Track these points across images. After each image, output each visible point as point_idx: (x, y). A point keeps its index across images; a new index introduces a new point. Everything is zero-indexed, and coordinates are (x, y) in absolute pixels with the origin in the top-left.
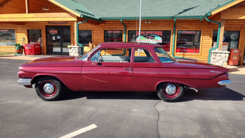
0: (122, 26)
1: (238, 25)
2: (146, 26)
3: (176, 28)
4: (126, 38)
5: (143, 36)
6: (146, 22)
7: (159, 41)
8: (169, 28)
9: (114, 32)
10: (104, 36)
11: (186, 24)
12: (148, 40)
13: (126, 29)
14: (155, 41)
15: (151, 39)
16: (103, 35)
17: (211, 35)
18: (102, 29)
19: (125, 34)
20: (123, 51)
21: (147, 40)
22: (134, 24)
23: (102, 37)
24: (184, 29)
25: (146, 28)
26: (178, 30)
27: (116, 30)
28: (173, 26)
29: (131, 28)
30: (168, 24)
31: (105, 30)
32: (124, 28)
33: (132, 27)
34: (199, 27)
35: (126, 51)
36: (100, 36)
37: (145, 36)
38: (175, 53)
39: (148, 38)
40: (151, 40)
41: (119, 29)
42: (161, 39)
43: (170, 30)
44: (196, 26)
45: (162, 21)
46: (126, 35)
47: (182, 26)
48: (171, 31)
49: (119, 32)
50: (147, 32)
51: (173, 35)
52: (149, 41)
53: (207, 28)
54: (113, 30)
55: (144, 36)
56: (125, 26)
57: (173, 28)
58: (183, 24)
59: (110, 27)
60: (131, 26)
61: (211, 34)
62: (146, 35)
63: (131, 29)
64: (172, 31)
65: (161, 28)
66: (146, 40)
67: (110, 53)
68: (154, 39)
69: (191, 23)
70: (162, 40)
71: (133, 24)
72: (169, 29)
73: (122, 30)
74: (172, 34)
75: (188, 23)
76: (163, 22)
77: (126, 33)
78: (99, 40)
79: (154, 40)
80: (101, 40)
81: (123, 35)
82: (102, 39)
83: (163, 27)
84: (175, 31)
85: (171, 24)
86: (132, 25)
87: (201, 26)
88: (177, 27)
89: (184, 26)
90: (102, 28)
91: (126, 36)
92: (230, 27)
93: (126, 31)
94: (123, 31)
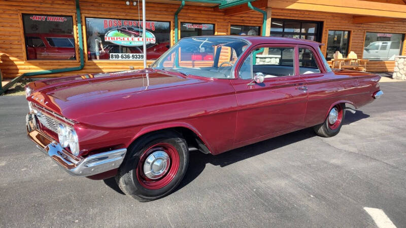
0: (70, 7)
1: (258, 18)
2: (121, 10)
3: (178, 17)
4: (82, 34)
5: (118, 30)
6: (128, 3)
7: (150, 40)
8: (167, 16)
9: (51, 19)
10: (22, 28)
11: (195, 12)
12: (130, 38)
13: (81, 14)
14: (143, 39)
15: (136, 36)
16: (21, 24)
17: (227, 31)
18: (17, 11)
19: (79, 25)
20: (78, 60)
21: (128, 39)
22: (97, 5)
23: (18, 30)
24: (189, 20)
25: (124, 14)
26: (182, 21)
27: (54, 14)
28: (172, 13)
29: (92, 12)
30: (165, 9)
31: (22, 14)
32: (75, 11)
33: (94, 10)
34: (212, 18)
35: (85, 62)
36: (11, 26)
37: (123, 31)
38: (179, 62)
39: (130, 34)
40: (136, 39)
41: (64, 14)
42: (154, 36)
43: (169, 20)
44: (207, 16)
45: (155, 3)
46: (82, 26)
47: (187, 14)
48: (170, 22)
49: (61, 20)
50: (127, 23)
51: (174, 30)
52: (132, 39)
53: (222, 21)
54: (47, 15)
55: (121, 31)
56: (78, 7)
57: (173, 17)
58: (189, 11)
59: (39, 7)
60: (91, 8)
61: (227, 29)
62: (125, 29)
63: (93, 14)
64: (172, 22)
65: (153, 15)
66: (126, 39)
67: (46, 67)
68: (141, 36)
69: (200, 10)
70: (155, 39)
71: (95, 4)
72: (167, 18)
73: (72, 16)
74: (172, 28)
75: (196, 10)
76: (155, 5)
77: (82, 22)
78: (10, 36)
79: (141, 39)
80: (16, 38)
81: (75, 26)
82: (18, 34)
83: (156, 14)
84: (178, 23)
85: (169, 10)
86: (92, 5)
87: (214, 17)
88: (180, 16)
89: (191, 15)
90: (14, 8)
91: (82, 30)
92: (250, 21)
93: (81, 18)
94: (74, 17)
